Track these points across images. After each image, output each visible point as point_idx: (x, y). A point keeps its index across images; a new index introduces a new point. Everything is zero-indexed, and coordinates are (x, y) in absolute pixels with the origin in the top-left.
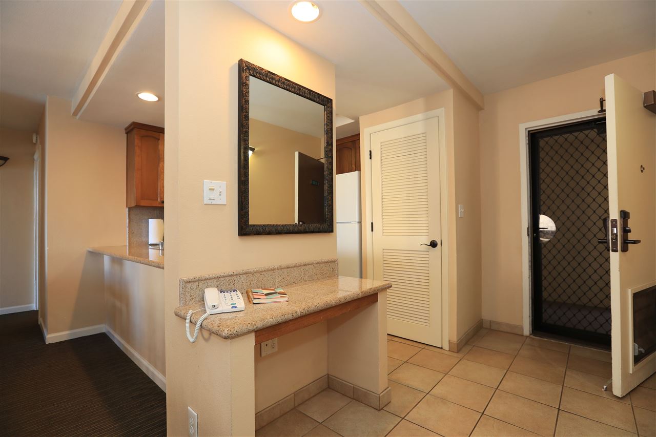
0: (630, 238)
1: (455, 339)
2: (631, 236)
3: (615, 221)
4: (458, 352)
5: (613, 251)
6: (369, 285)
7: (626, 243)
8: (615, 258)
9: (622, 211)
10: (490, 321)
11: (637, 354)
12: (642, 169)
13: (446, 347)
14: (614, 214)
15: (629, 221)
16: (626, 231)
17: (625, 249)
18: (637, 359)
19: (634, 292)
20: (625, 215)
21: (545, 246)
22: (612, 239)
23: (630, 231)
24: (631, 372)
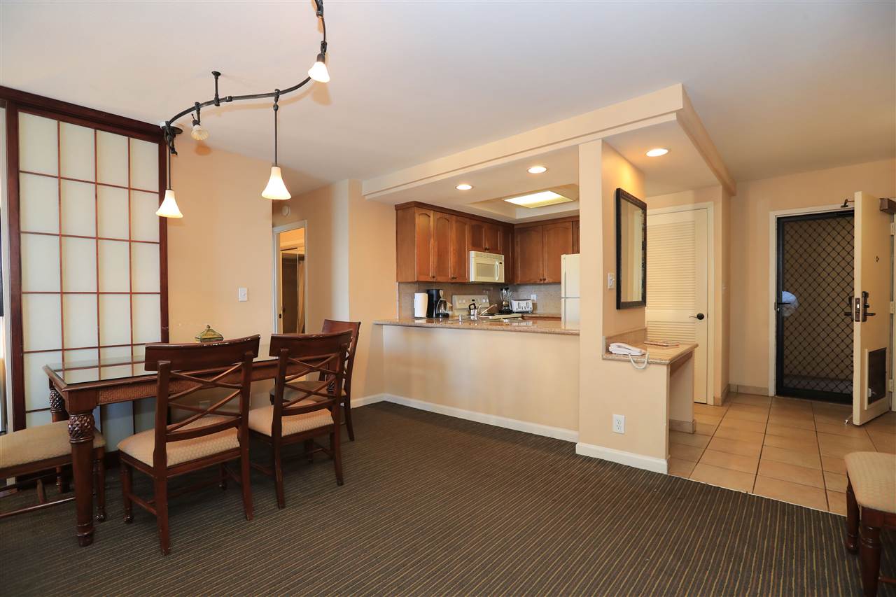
0: (868, 312)
1: (719, 395)
2: (869, 311)
3: (859, 299)
4: (722, 405)
5: (856, 321)
6: (682, 349)
7: (865, 315)
8: (857, 326)
9: (864, 292)
10: (738, 386)
11: (870, 396)
12: (878, 259)
13: (711, 402)
14: (858, 294)
15: (868, 299)
16: (866, 307)
17: (864, 320)
18: (871, 400)
19: (871, 351)
20: (865, 295)
21: (787, 319)
22: (856, 312)
23: (868, 307)
24: (866, 409)
